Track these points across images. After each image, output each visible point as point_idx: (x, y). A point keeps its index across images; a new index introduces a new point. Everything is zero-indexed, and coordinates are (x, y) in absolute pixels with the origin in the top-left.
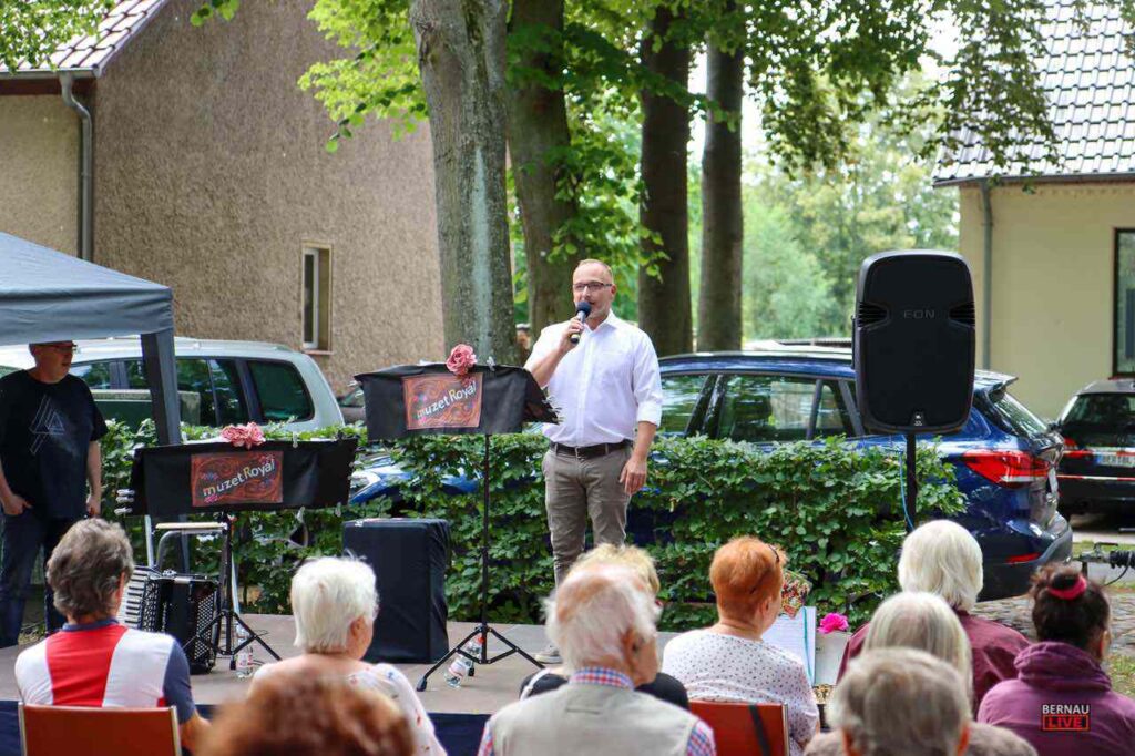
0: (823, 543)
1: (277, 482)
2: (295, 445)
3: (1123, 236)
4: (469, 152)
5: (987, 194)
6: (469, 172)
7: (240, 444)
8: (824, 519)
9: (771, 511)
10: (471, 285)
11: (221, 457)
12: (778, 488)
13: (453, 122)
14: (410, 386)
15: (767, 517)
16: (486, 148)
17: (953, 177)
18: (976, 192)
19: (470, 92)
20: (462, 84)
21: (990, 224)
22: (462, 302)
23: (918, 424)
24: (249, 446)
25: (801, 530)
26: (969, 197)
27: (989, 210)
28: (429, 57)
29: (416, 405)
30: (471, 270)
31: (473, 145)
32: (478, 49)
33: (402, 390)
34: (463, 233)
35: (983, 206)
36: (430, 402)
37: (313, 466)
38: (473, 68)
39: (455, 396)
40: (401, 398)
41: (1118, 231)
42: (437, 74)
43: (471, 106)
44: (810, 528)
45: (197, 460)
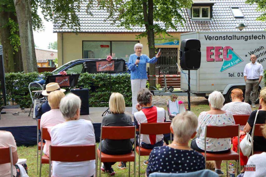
0: (126, 91)
1: (68, 82)
2: (71, 75)
3: (84, 42)
4: (26, 22)
5: (62, 34)
6: (27, 26)
7: (63, 75)
8: (126, 86)
9: (117, 86)
10: (28, 47)
11: (60, 77)
12: (118, 81)
13: (23, 16)
14: (97, 63)
15: (116, 87)
16: (29, 21)
17: (56, 31)
18: (60, 34)
19: (26, 11)
20: (24, 9)
21: (63, 39)
22: (27, 50)
23: (194, 68)
24: (65, 75)
25: (122, 89)
26: (59, 35)
27: (62, 37)
28: (18, 4)
29: (99, 67)
30: (28, 44)
31: (27, 21)
32: (27, 3)
33: (96, 64)
34: (26, 37)
35: (62, 36)
36: (102, 66)
37: (74, 79)
38: (27, 6)
39: (108, 65)
40: (95, 66)
41: (83, 41)
42: (19, 7)
43: (27, 14)
44: (124, 88)
45: (57, 78)
